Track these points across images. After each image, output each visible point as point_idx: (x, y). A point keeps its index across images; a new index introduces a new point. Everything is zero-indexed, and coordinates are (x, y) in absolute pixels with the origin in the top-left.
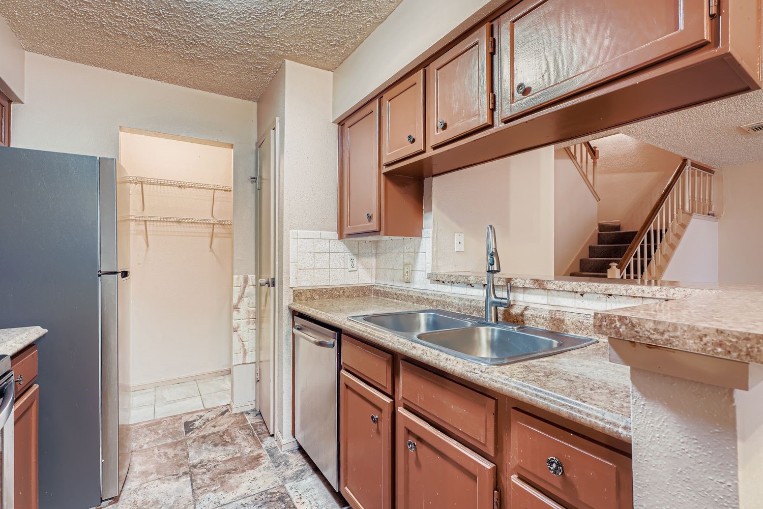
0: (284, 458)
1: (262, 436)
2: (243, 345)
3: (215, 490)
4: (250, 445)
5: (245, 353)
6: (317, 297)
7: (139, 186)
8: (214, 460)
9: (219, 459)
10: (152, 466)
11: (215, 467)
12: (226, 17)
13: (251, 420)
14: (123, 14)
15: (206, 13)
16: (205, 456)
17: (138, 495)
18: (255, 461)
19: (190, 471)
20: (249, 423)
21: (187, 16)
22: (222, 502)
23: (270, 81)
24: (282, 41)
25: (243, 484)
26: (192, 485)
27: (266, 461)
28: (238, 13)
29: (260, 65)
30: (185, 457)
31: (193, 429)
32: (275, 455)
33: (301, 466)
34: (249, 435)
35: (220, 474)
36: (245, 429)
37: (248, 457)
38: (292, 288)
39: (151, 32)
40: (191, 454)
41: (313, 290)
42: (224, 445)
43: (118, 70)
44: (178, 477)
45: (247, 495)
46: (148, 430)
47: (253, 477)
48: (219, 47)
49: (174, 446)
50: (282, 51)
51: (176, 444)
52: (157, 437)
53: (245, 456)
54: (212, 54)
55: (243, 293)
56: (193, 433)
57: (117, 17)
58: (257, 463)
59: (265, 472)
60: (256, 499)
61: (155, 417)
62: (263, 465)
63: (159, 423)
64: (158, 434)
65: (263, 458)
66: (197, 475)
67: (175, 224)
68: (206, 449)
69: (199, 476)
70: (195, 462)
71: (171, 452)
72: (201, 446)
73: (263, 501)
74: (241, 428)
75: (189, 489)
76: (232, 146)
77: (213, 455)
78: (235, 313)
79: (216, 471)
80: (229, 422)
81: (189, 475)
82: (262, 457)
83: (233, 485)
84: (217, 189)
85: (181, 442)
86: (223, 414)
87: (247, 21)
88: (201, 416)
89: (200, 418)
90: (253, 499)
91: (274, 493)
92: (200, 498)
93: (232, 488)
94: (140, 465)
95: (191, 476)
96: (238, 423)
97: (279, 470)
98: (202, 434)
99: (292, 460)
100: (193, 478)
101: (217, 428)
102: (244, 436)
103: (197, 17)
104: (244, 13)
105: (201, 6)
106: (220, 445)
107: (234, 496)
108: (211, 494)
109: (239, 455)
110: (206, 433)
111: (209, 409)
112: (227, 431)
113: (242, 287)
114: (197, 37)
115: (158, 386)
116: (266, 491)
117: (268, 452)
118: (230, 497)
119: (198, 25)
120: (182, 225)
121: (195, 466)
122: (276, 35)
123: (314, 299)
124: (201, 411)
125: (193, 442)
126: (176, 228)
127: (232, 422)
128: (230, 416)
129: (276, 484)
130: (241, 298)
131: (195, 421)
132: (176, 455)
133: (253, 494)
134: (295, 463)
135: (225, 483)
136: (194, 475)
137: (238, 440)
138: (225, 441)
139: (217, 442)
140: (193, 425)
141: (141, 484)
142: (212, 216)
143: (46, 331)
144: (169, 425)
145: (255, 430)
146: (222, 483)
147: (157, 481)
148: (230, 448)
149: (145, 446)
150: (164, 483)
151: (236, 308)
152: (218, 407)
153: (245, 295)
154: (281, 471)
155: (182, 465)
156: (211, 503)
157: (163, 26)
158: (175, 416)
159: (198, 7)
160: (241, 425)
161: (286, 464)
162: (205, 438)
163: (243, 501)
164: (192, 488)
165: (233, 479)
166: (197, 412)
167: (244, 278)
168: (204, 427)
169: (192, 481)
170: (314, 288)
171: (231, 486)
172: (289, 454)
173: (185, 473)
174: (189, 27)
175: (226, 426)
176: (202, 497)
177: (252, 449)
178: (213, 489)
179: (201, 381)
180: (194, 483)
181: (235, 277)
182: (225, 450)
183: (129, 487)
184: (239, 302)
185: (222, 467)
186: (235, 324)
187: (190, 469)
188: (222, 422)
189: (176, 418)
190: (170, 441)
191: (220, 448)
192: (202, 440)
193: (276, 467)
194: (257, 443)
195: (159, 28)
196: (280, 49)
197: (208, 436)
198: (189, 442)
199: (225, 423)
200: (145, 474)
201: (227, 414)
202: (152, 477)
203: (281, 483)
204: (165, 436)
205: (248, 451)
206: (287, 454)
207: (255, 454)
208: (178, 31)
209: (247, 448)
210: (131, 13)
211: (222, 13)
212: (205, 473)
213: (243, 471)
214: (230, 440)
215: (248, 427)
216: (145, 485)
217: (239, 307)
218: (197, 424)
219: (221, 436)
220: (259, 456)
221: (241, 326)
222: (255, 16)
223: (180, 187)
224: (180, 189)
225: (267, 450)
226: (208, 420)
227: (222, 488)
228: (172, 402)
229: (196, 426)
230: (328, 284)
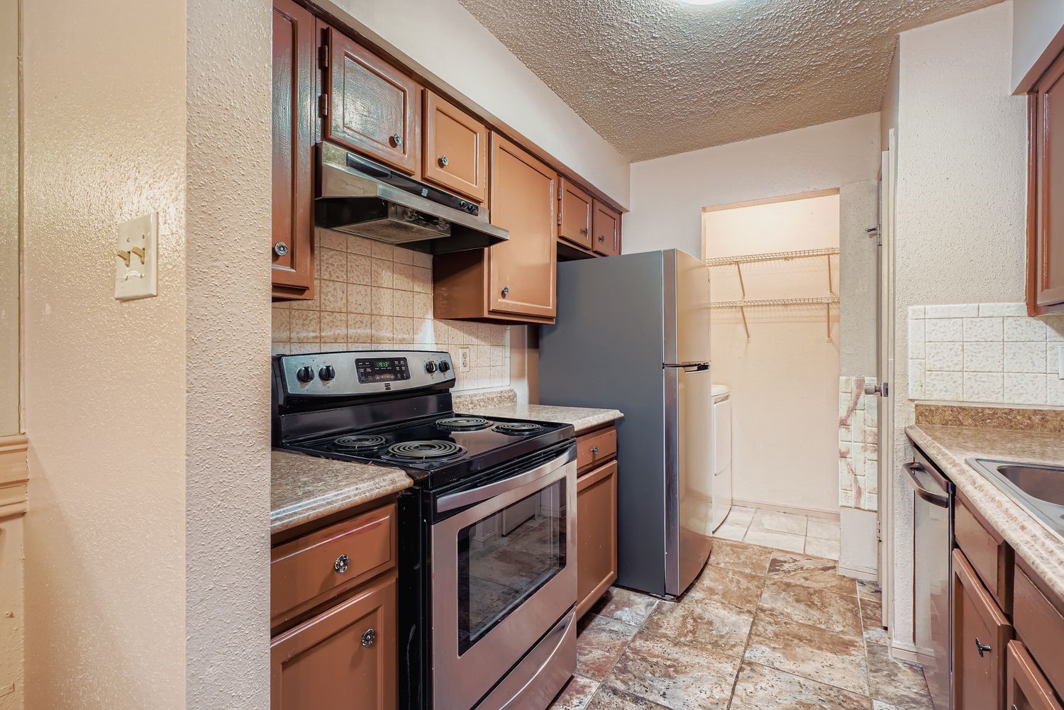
0: (891, 667)
1: (869, 622)
2: (856, 481)
3: (774, 648)
4: (845, 623)
5: (859, 493)
6: (970, 421)
7: (734, 267)
8: (788, 616)
9: (795, 618)
10: (720, 587)
11: (785, 623)
12: (784, 36)
13: (862, 593)
14: (685, 95)
15: (760, 46)
16: (779, 606)
17: (698, 607)
18: (842, 646)
19: (756, 613)
20: (858, 596)
21: (741, 62)
22: (777, 665)
23: (887, 75)
24: (879, 14)
25: (811, 662)
26: (752, 627)
27: (860, 655)
28: (797, 22)
29: (860, 62)
30: (757, 596)
31: (778, 570)
32: (877, 655)
33: (916, 693)
34: (851, 611)
35: (788, 634)
36: (847, 601)
37: (836, 636)
38: (912, 400)
39: (713, 98)
40: (765, 595)
41: (961, 408)
42: (809, 606)
43: (700, 148)
44: (740, 612)
45: (810, 677)
46: (732, 550)
47: (829, 663)
48: (792, 71)
49: (750, 579)
50: (887, 26)
51: (753, 577)
52: (737, 561)
53: (831, 633)
54: (787, 83)
55: (856, 404)
56: (777, 574)
57: (681, 100)
58: (845, 649)
59: (850, 667)
60: (820, 689)
61: (745, 539)
62: (852, 658)
63: (745, 547)
64: (739, 559)
65: (856, 649)
66: (762, 620)
67: (780, 308)
68: (784, 599)
69: (763, 623)
70: (766, 606)
71: (744, 583)
72: (781, 593)
73: (828, 697)
74: (842, 597)
75: (746, 630)
76: (837, 190)
77: (789, 610)
78: (843, 431)
79: (784, 629)
80: (828, 582)
81: (752, 616)
82: (856, 646)
83: (798, 656)
84: (832, 254)
85: (760, 578)
86: (826, 569)
87: (813, 23)
88: (796, 561)
89: (793, 562)
90: (817, 687)
91: (850, 698)
92: (753, 645)
93: (794, 658)
94: (711, 580)
95: (754, 618)
96: (841, 589)
97: (874, 677)
98: (786, 580)
99: (905, 678)
100: (756, 621)
101: (808, 582)
102: (841, 609)
103: (752, 55)
104: (805, 17)
105: (752, 42)
106: (803, 603)
107: (794, 668)
108: (768, 649)
109: (823, 627)
110: (792, 581)
111: (809, 556)
112: (820, 591)
113: (854, 394)
114: (761, 75)
115: (760, 508)
116: (840, 690)
117: (868, 646)
118: (788, 665)
119: (756, 62)
120: (788, 308)
121: (763, 611)
122: (865, 13)
123: (962, 424)
124: (799, 554)
125: (773, 584)
126: (780, 312)
127: (834, 584)
128: (834, 576)
129: (860, 690)
130: (852, 410)
131: (785, 562)
132: (748, 589)
133: (819, 680)
134: (908, 684)
135: (790, 648)
136: (758, 619)
137: (831, 610)
138: (813, 603)
139: (802, 598)
140: (780, 566)
141: (704, 599)
142: (831, 292)
143: (622, 415)
144: (755, 554)
145: (862, 608)
146: (786, 645)
147: (719, 604)
148: (815, 614)
149: (722, 565)
150: (724, 609)
151: (843, 423)
152: (822, 559)
153: (859, 406)
154: (878, 680)
155: (749, 602)
156: (763, 659)
157: (722, 85)
158: (764, 547)
159: (748, 46)
160: (845, 594)
161: (891, 677)
162: (789, 587)
163: (802, 680)
164: (751, 630)
165: (802, 650)
166: (792, 553)
167: (857, 381)
168: (793, 573)
169: (753, 623)
170: (964, 405)
171: (795, 656)
172: (903, 668)
173: (749, 612)
174: (747, 70)
175: (822, 585)
176: (757, 646)
177: (845, 630)
178: (773, 645)
179: (814, 519)
180: (754, 627)
181: (843, 378)
182: (807, 612)
183: (693, 595)
184: (849, 416)
185: (794, 628)
186: (843, 446)
187: (757, 610)
188: (819, 578)
189: (766, 550)
190: (748, 571)
191: (802, 607)
192: (784, 587)
193: (871, 671)
194: (857, 626)
195: (719, 89)
196: (881, 26)
197: (794, 586)
198: (768, 582)
199: (822, 581)
200: (712, 591)
201: (831, 571)
202: (716, 597)
203: (867, 694)
204: (745, 564)
205: (838, 630)
206: (900, 665)
207: (847, 638)
208: (738, 81)
209: (839, 626)
210: (690, 90)
211: (778, 34)
212: (771, 623)
213: (820, 648)
214: (819, 604)
215: (853, 601)
216: (707, 601)
217: (849, 422)
218: (786, 567)
219: (810, 594)
220: (851, 644)
221: (852, 451)
222: (821, 10)
223: (786, 259)
224: (786, 262)
225: (867, 642)
226: (802, 568)
227: (784, 650)
228: (768, 531)
229: (784, 568)
230: (998, 401)
